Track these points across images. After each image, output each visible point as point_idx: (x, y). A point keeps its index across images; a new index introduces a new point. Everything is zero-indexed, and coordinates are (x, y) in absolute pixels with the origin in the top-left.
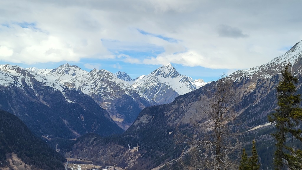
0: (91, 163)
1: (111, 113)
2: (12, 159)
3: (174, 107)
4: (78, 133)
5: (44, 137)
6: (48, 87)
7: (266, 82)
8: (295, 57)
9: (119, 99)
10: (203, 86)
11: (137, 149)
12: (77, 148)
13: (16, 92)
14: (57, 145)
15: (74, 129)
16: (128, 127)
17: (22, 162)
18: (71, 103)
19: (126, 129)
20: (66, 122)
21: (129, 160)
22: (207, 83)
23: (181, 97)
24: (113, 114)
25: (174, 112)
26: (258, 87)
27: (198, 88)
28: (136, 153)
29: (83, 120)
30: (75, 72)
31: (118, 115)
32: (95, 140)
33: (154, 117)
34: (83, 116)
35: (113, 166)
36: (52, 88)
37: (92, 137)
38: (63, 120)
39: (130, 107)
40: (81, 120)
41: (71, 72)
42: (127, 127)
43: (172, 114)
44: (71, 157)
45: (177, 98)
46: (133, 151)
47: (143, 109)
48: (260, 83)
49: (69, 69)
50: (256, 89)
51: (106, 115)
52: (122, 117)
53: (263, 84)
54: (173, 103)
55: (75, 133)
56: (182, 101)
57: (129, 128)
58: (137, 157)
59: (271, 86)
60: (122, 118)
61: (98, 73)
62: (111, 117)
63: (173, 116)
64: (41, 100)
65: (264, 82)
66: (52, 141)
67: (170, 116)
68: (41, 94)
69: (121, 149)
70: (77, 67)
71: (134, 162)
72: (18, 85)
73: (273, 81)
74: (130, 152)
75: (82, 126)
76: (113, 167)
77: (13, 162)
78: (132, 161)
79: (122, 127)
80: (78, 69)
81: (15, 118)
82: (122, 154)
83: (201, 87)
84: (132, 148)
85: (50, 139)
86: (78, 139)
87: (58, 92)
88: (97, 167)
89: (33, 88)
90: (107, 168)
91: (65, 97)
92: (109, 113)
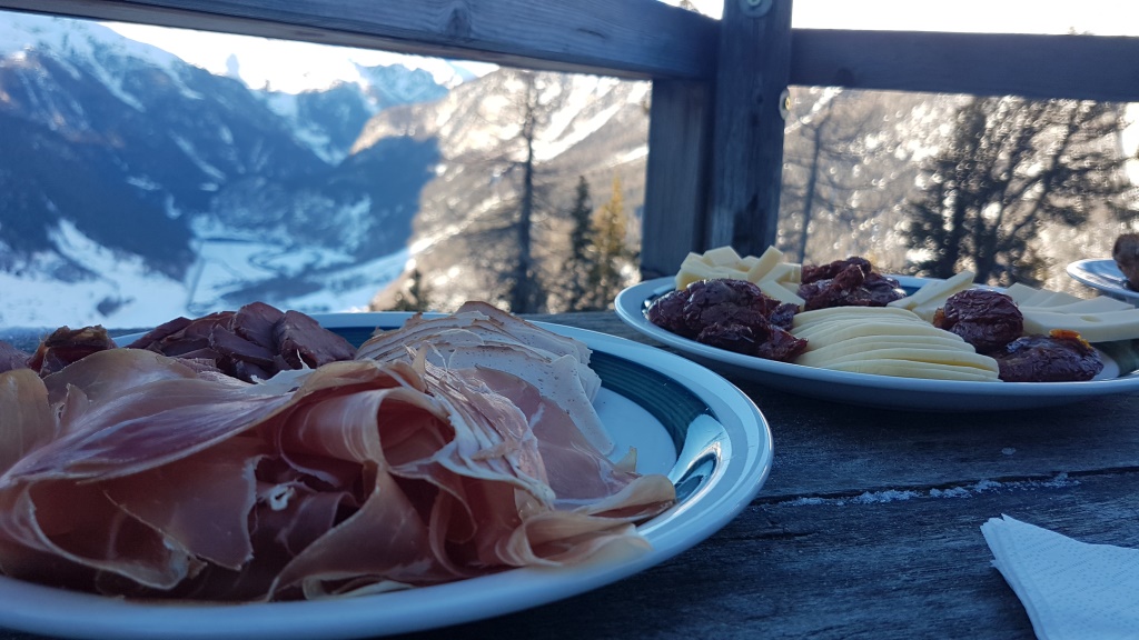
1: (297, 122)
2: (61, 233)
3: (449, 109)
4: (221, 171)
12: (221, 207)
14: (171, 199)
15: (207, 162)
19: (336, 164)
31: (314, 127)
32: (264, 187)
34: (230, 130)
35: (310, 245)
37: (255, 181)
39: (342, 111)
40: (225, 140)
42: (339, 157)
46: (354, 213)
51: (284, 128)
57: (343, 162)
58: (367, 226)
60: (324, 134)
64: (117, 93)
66: (158, 190)
69: (329, 208)
71: (361, 238)
74: (350, 216)
75: (227, 155)
76: (312, 250)
77: (66, 243)
86: (221, 187)
87: (159, 71)
88: (273, 250)
89: (92, 61)
90: (298, 252)
91: (179, 85)
92: (295, 126)
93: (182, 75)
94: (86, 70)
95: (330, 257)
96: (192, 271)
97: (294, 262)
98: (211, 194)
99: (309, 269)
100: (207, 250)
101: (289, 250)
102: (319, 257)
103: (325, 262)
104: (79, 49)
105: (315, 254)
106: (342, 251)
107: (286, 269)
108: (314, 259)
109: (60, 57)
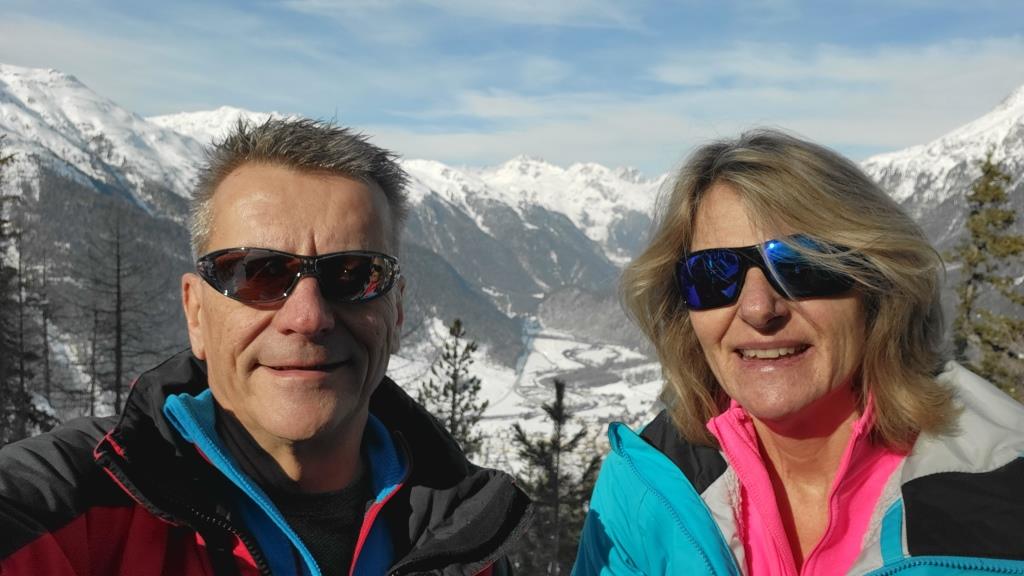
0: (571, 340)
1: (607, 246)
2: (434, 328)
4: (547, 283)
5: (487, 290)
6: (490, 201)
7: (937, 178)
8: (1007, 122)
9: (623, 221)
12: (545, 311)
13: (436, 210)
14: (510, 304)
15: (539, 277)
18: (533, 230)
20: (525, 265)
24: (613, 250)
26: (919, 190)
29: (555, 260)
30: (541, 170)
31: (620, 250)
32: (578, 296)
34: (556, 253)
35: (611, 344)
36: (497, 202)
37: (572, 291)
40: (552, 260)
41: (532, 171)
44: (535, 329)
48: (924, 181)
49: (528, 165)
50: (914, 194)
51: (596, 251)
53: (929, 183)
55: (543, 284)
59: (948, 187)
60: (628, 255)
61: (581, 171)
62: (607, 255)
64: (479, 224)
66: (501, 298)
68: (478, 213)
70: (542, 161)
72: (440, 198)
73: (954, 175)
75: (553, 271)
76: (612, 347)
77: (436, 333)
80: (544, 164)
81: (436, 257)
85: (497, 294)
86: (547, 296)
87: (509, 209)
88: (582, 346)
89: (464, 203)
90: (601, 348)
91: (523, 218)
92: (604, 248)
93: (524, 211)
94: (458, 209)
95: (627, 354)
96: (521, 359)
97: (598, 357)
98: (540, 301)
99: (609, 363)
101: (595, 346)
102: (618, 354)
103: (623, 359)
104: (456, 195)
105: (614, 351)
106: (637, 348)
107: (591, 362)
108: (614, 355)
109: (444, 199)
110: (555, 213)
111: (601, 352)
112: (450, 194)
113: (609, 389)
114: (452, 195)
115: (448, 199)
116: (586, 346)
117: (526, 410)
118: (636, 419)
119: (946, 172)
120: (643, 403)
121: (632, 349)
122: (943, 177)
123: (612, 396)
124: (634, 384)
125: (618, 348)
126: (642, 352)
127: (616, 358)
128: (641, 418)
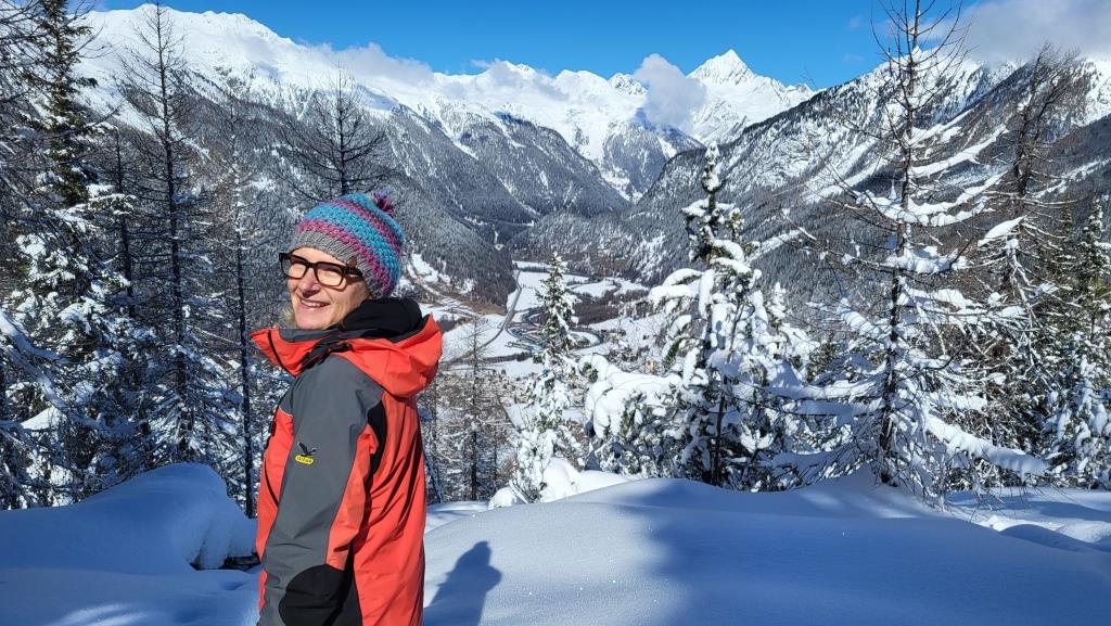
1: (603, 165)
2: (412, 264)
3: (740, 150)
4: (538, 210)
5: (470, 220)
6: (470, 115)
7: (957, 82)
9: (621, 136)
10: (807, 99)
11: (661, 243)
12: (537, 241)
13: (407, 127)
14: (497, 235)
15: (528, 203)
16: (641, 195)
17: (432, 269)
18: (519, 148)
19: (635, 201)
20: (511, 188)
21: (644, 266)
22: (816, 93)
23: (755, 126)
24: (607, 168)
25: (740, 161)
27: (795, 104)
28: (659, 250)
29: (546, 184)
31: (617, 170)
32: (573, 223)
33: (695, 173)
34: (547, 175)
35: (611, 276)
36: (478, 116)
38: (505, 185)
39: (643, 154)
40: (542, 184)
42: (638, 195)
43: (736, 165)
44: (526, 260)
45: (746, 130)
46: (651, 246)
47: (671, 156)
52: (626, 175)
53: (947, 92)
54: (738, 142)
55: (531, 210)
56: (757, 136)
57: (642, 199)
58: (660, 259)
62: (603, 176)
63: (735, 170)
64: (458, 145)
65: (953, 83)
66: (486, 228)
67: (731, 169)
68: (457, 131)
69: (627, 243)
71: (655, 268)
72: (410, 113)
73: (976, 78)
74: (647, 248)
75: (545, 196)
76: (611, 279)
77: (414, 269)
78: (650, 265)
79: (627, 198)
81: (409, 181)
82: (628, 253)
83: (802, 104)
84: (649, 240)
85: (482, 223)
88: (578, 279)
89: (440, 119)
90: (599, 281)
91: (507, 136)
92: (601, 169)
93: (509, 127)
94: (434, 125)
95: (628, 286)
96: (511, 297)
97: (597, 290)
99: (609, 295)
100: (524, 279)
101: (593, 279)
102: (619, 286)
103: (623, 291)
104: (428, 108)
105: (614, 284)
106: (638, 280)
107: (588, 296)
108: (614, 287)
109: (416, 115)
110: (544, 129)
111: (600, 284)
112: (423, 109)
113: (609, 325)
114: (425, 110)
115: (421, 114)
116: (583, 279)
117: (519, 351)
118: (639, 354)
119: (967, 76)
120: (645, 338)
121: (633, 282)
122: (964, 83)
123: (613, 331)
124: (635, 319)
125: (617, 280)
126: (643, 283)
127: (616, 290)
128: (643, 354)
